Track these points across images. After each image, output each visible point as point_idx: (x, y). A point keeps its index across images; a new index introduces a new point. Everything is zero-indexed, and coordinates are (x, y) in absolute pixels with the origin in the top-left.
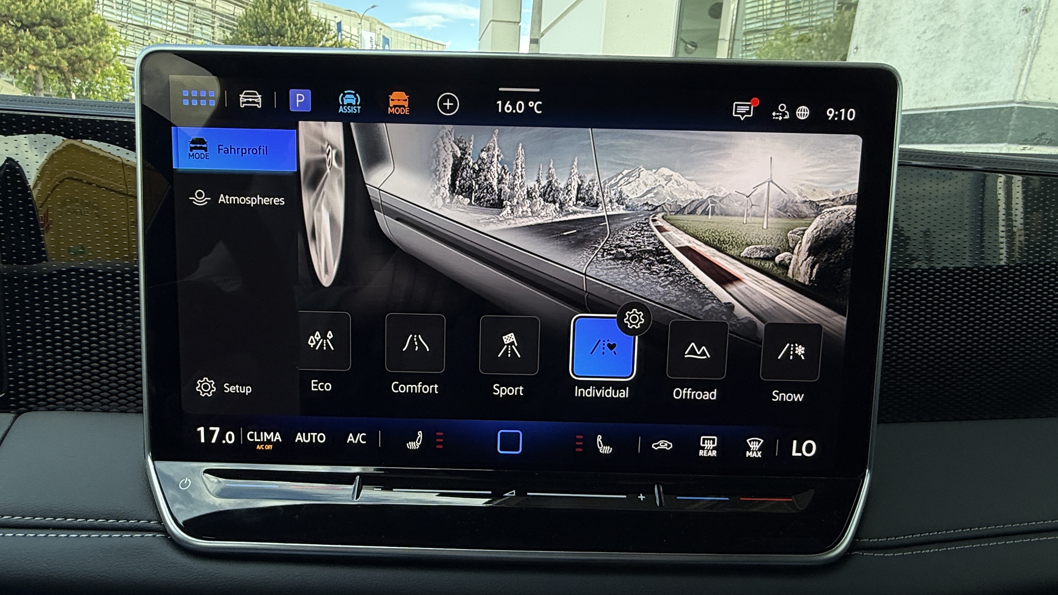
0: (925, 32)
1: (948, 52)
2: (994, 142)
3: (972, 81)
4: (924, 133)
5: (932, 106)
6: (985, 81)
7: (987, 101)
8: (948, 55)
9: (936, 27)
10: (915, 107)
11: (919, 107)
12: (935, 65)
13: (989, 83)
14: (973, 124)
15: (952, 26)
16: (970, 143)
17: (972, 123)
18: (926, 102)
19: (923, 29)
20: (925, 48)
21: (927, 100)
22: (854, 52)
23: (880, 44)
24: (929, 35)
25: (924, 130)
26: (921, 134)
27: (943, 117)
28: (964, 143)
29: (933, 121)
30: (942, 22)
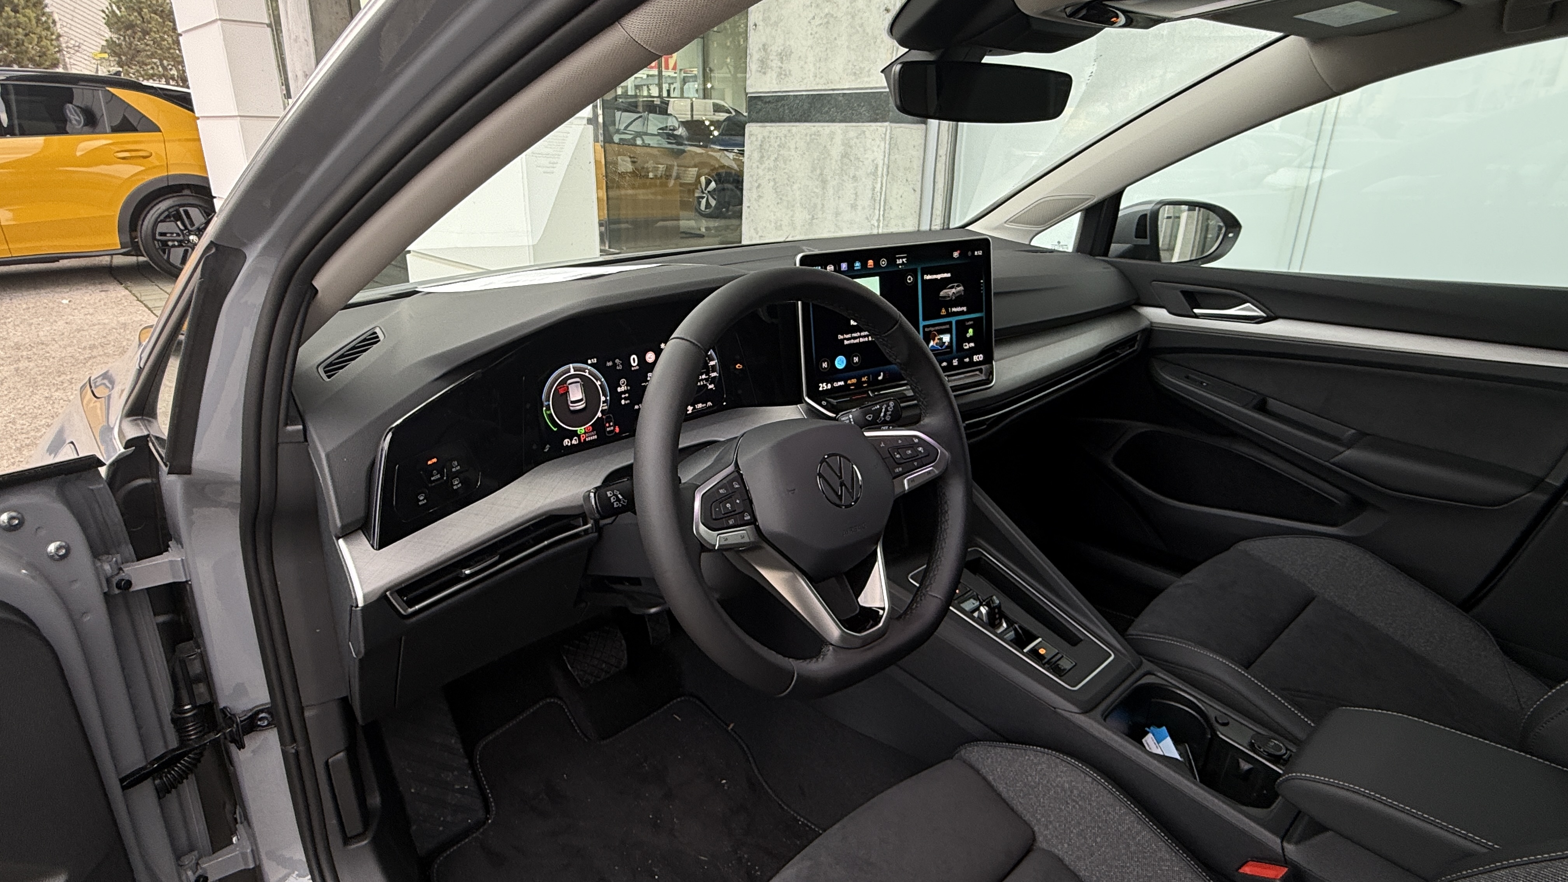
0: (814, 18)
1: (835, 39)
2: (879, 122)
3: (857, 67)
4: (827, 112)
5: (830, 88)
6: (867, 69)
7: (871, 86)
8: (836, 42)
9: (823, 15)
10: (816, 88)
11: (820, 87)
12: (827, 49)
13: (869, 70)
14: (863, 106)
15: (835, 15)
16: (863, 122)
17: (862, 104)
18: (824, 84)
19: (811, 16)
20: (816, 33)
21: (826, 82)
22: (755, 30)
23: (776, 24)
24: (817, 21)
25: (826, 109)
26: (824, 113)
27: (840, 98)
28: (859, 122)
29: (833, 102)
30: (826, 11)
